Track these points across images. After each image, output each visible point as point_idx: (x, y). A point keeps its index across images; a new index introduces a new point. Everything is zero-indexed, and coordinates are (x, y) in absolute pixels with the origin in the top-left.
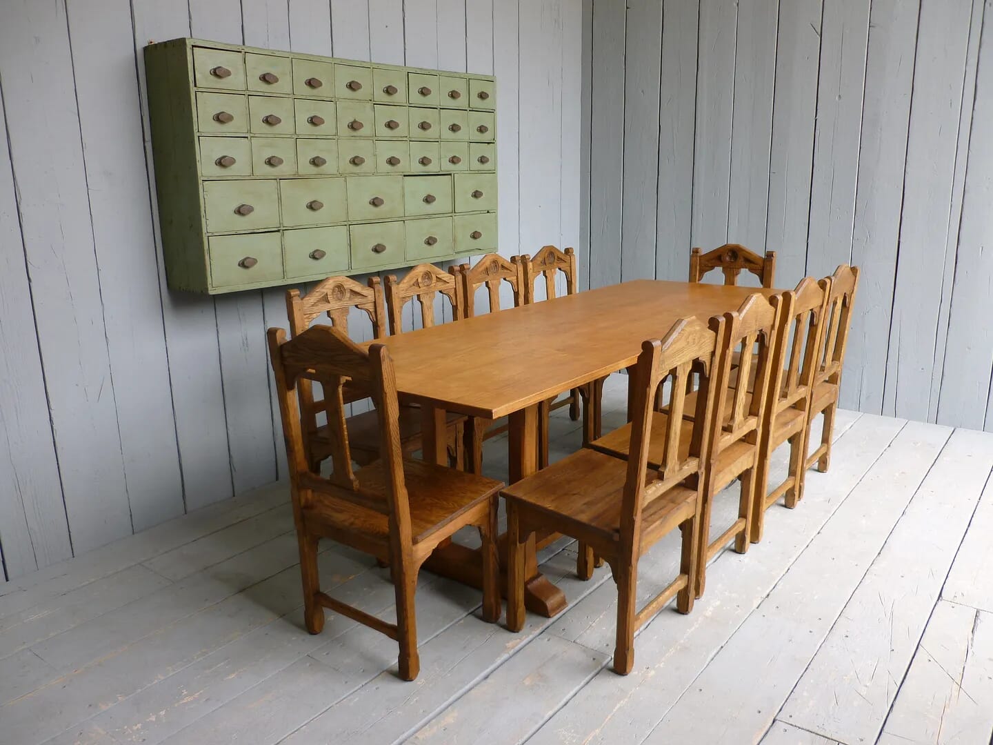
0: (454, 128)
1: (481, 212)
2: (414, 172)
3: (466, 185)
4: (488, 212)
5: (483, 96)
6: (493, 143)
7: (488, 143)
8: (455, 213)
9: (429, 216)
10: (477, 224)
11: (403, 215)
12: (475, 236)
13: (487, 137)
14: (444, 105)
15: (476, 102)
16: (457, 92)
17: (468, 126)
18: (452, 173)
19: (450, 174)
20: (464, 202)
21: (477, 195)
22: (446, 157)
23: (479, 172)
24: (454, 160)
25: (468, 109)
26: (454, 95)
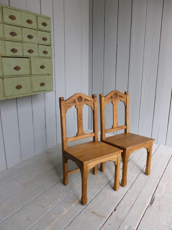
0: (30, 37)
1: (45, 75)
2: (8, 55)
3: (36, 63)
4: (48, 75)
5: (44, 24)
6: (50, 46)
7: (48, 46)
8: (31, 75)
9: (17, 76)
10: (43, 79)
11: (2, 75)
12: (42, 84)
13: (47, 42)
14: (24, 25)
15: (41, 27)
16: (30, 20)
17: (37, 37)
18: (30, 57)
19: (28, 58)
20: (36, 70)
21: (42, 67)
22: (26, 50)
23: (43, 57)
24: (30, 51)
25: (37, 29)
26: (29, 22)
